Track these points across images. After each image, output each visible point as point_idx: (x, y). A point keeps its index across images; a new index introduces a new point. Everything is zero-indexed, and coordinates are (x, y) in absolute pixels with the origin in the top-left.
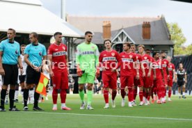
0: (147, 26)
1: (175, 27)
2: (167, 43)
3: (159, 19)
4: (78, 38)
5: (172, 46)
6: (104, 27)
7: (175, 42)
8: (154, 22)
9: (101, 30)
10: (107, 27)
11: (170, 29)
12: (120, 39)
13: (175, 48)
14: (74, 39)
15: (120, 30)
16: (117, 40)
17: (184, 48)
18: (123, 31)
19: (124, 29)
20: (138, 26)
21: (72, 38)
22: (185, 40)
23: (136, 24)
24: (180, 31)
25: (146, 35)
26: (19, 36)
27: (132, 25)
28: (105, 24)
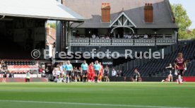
0: (149, 8)
1: (179, 8)
2: (170, 26)
4: (75, 21)
5: (177, 29)
6: (102, 9)
7: (180, 25)
8: (157, 4)
9: (99, 13)
10: (106, 10)
11: (174, 11)
12: (120, 22)
13: (180, 31)
14: (71, 22)
15: (121, 12)
16: (117, 23)
17: (189, 32)
18: (123, 13)
19: (125, 12)
20: (140, 8)
21: (69, 21)
22: (190, 23)
23: (137, 7)
24: (184, 13)
25: (148, 18)
26: (12, 20)
27: (133, 7)
28: (104, 7)
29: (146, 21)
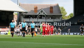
0: (51, 8)
1: (62, 8)
2: (59, 14)
3: (56, 5)
4: (24, 12)
5: (62, 16)
6: (34, 8)
7: (63, 14)
8: (55, 6)
9: (33, 9)
10: (36, 8)
11: (61, 9)
12: (41, 13)
13: (63, 16)
15: (41, 9)
16: (40, 13)
17: (66, 17)
19: (43, 9)
20: (48, 8)
21: (22, 12)
22: (66, 13)
23: (47, 7)
24: (64, 10)
25: (51, 12)
27: (46, 7)
28: (35, 7)
29: (50, 12)
